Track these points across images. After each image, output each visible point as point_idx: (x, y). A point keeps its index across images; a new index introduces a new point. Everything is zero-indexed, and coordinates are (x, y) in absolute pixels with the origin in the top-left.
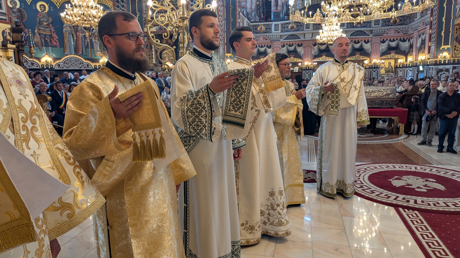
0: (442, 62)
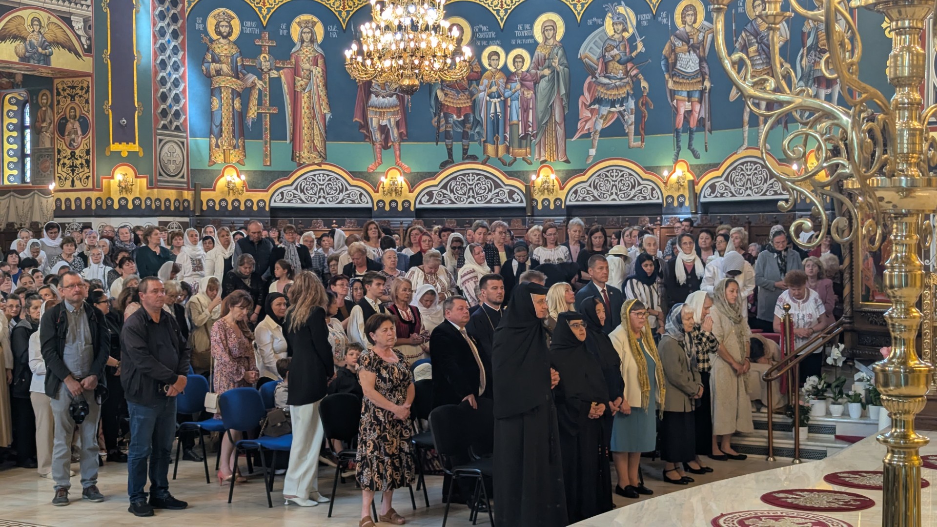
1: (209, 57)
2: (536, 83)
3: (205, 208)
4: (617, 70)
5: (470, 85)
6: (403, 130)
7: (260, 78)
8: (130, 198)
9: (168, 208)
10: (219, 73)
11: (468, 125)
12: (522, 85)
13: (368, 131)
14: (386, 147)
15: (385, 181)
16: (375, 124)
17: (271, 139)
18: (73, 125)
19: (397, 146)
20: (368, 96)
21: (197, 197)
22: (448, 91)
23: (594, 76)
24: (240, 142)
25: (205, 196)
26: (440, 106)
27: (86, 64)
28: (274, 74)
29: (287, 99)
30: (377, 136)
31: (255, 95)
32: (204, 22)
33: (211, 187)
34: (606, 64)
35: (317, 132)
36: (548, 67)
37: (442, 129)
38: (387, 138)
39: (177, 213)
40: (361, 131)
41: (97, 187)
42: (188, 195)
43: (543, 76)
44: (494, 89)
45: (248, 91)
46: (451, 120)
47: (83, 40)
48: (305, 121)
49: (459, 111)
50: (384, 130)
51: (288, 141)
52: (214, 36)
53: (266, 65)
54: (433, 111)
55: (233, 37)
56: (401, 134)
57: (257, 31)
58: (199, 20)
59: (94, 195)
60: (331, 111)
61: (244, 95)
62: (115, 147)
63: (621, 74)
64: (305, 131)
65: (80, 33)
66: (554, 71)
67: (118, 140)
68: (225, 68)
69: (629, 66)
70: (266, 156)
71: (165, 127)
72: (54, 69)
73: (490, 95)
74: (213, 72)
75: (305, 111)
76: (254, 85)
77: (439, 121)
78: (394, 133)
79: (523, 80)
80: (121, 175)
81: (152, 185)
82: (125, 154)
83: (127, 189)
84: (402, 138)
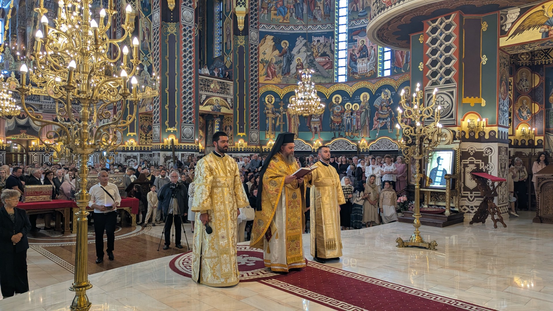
0: (130, 149)
1: (266, 109)
2: (361, 113)
3: (264, 151)
4: (385, 109)
5: (341, 114)
6: (321, 128)
7: (280, 114)
8: (243, 148)
9: (253, 151)
10: (268, 113)
11: (340, 127)
12: (357, 114)
13: (311, 128)
14: (316, 133)
15: (315, 143)
16: (313, 127)
18: (228, 128)
19: (319, 133)
20: (311, 119)
21: (261, 147)
22: (335, 116)
23: (378, 111)
24: (274, 132)
25: (264, 147)
26: (332, 121)
27: (231, 111)
28: (284, 113)
29: (288, 120)
30: (313, 130)
31: (278, 119)
32: (264, 99)
33: (265, 145)
34: (382, 107)
35: (296, 129)
36: (365, 109)
37: (333, 128)
38: (316, 131)
39: (256, 152)
40: (309, 129)
41: (234, 145)
42: (259, 147)
43: (363, 111)
44: (348, 115)
45: (276, 118)
46: (335, 125)
47: (230, 105)
48: (292, 126)
49: (338, 122)
50: (315, 128)
51: (288, 132)
52: (267, 103)
53: (282, 111)
54: (330, 122)
55: (272, 103)
56: (320, 129)
57: (279, 101)
58: (263, 98)
59: (233, 147)
60: (300, 123)
61: (275, 119)
62: (239, 134)
63: (386, 110)
64: (293, 129)
65: (229, 103)
66: (366, 110)
67: (240, 132)
68: (270, 111)
69: (389, 108)
71: (252, 128)
72: (222, 113)
73: (347, 118)
74: (267, 113)
75: (293, 123)
76: (278, 116)
77: (332, 126)
78: (318, 129)
79: (357, 113)
80: (241, 141)
81: (248, 145)
82: (242, 136)
83: (242, 146)
84: (321, 130)
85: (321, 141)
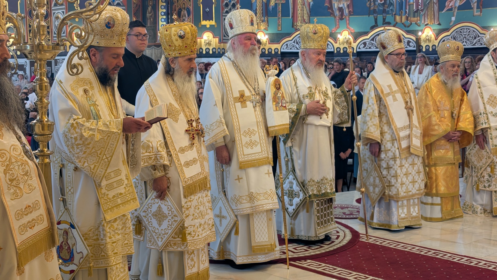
6: (351, 10)
8: (211, 48)
11: (386, 6)
13: (332, 10)
14: (341, 19)
15: (341, 37)
16: (336, 6)
17: (282, 16)
18: (185, 12)
19: (347, 18)
24: (266, 19)
30: (337, 13)
35: (305, 12)
37: (372, 8)
38: (342, 14)
40: (329, 11)
46: (377, 3)
48: (299, 7)
50: (341, 10)
51: (290, 17)
56: (350, 12)
62: (204, 23)
64: (299, 12)
67: (205, 19)
70: (279, 25)
71: (227, 12)
75: (299, 1)
77: (370, 4)
78: (346, 11)
81: (220, 42)
82: (208, 26)
83: (209, 44)
84: (350, 14)
85: (351, 33)
